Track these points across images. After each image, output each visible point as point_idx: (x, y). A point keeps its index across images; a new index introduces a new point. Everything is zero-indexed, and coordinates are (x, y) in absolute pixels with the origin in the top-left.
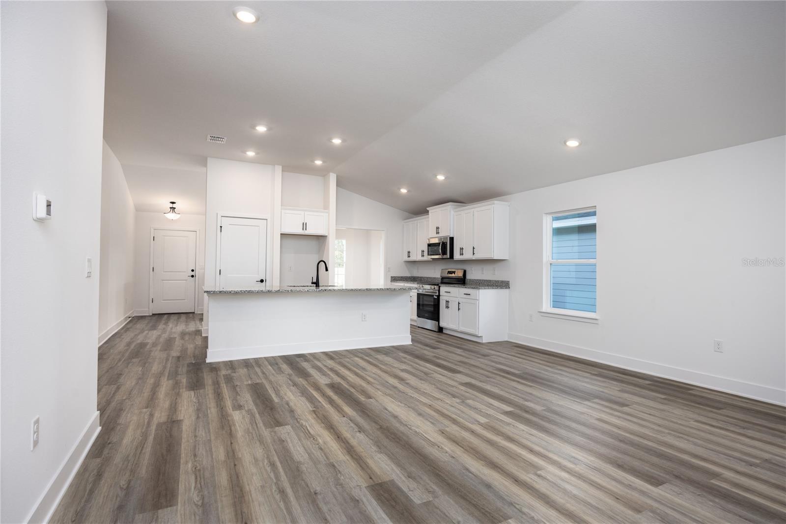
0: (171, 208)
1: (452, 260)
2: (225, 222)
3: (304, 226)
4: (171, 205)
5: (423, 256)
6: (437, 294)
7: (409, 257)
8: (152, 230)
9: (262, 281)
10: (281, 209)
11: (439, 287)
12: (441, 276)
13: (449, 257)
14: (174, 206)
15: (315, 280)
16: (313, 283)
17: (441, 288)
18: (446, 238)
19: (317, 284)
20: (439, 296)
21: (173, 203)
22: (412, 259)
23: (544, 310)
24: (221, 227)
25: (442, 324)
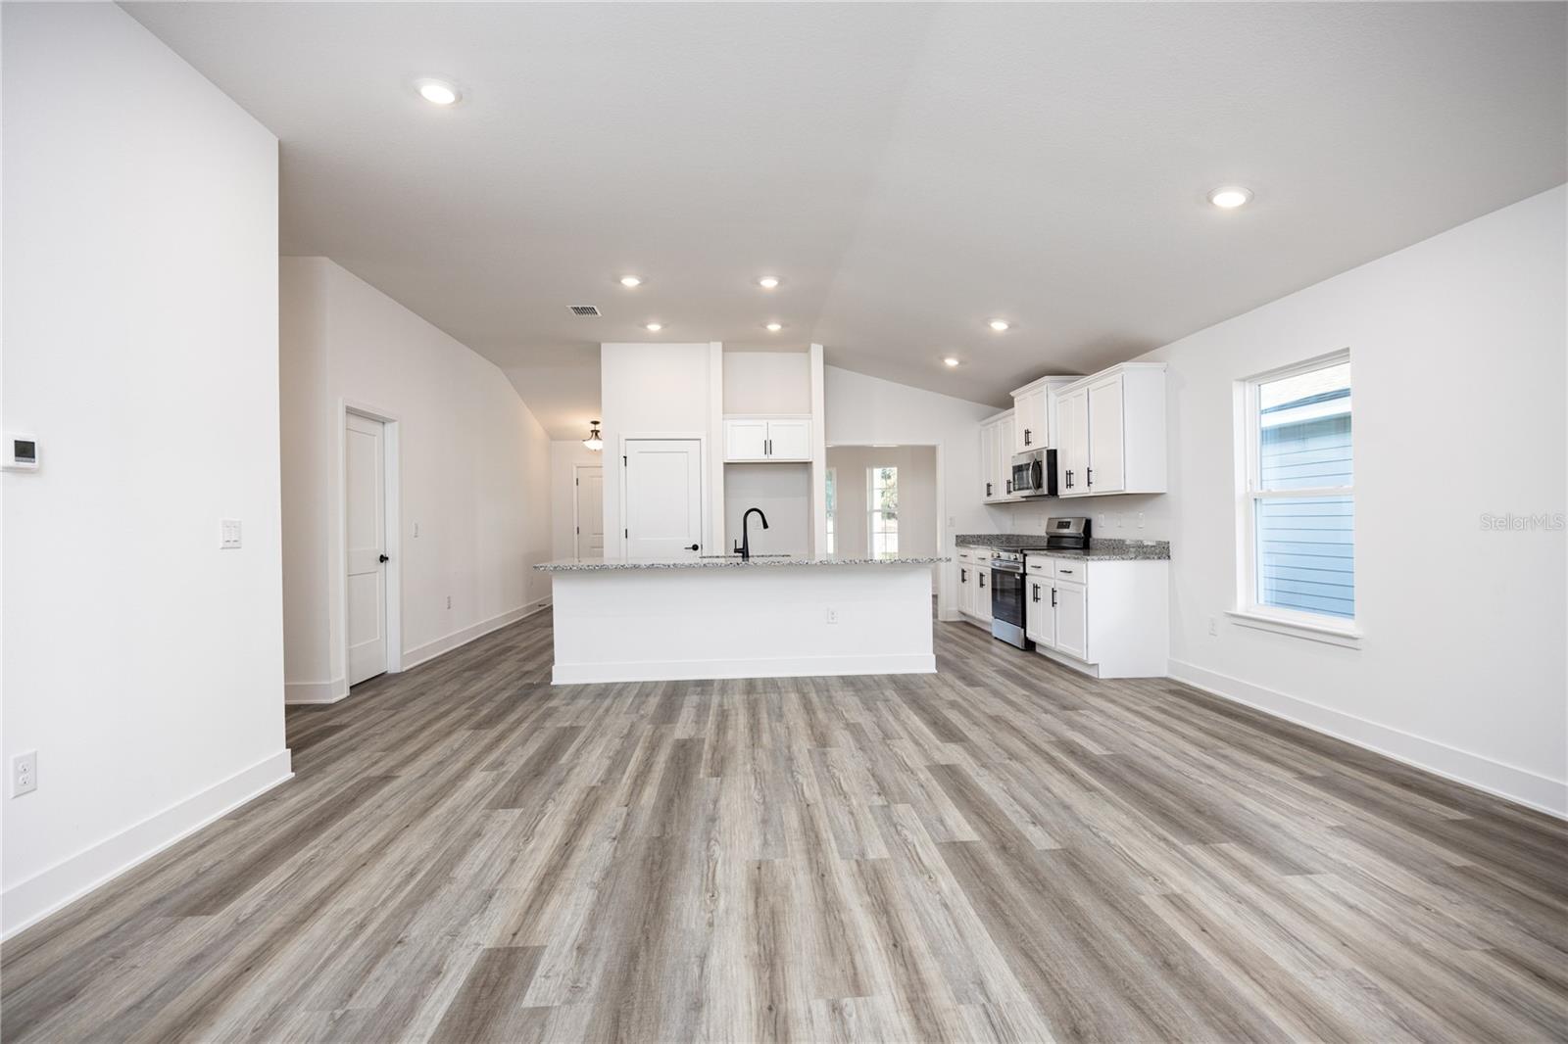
0: (592, 431)
1: (1053, 500)
2: (632, 450)
3: (768, 447)
4: (592, 427)
5: (1009, 492)
6: (1021, 571)
7: (989, 494)
8: (575, 468)
9: (695, 548)
10: (723, 419)
11: (1025, 555)
12: (1047, 533)
13: (1046, 492)
14: (598, 427)
15: (740, 546)
16: (736, 551)
17: (1027, 558)
18: (1039, 452)
19: (744, 552)
20: (1024, 575)
21: (596, 423)
22: (993, 499)
23: (1239, 611)
24: (625, 457)
25: (1031, 635)
